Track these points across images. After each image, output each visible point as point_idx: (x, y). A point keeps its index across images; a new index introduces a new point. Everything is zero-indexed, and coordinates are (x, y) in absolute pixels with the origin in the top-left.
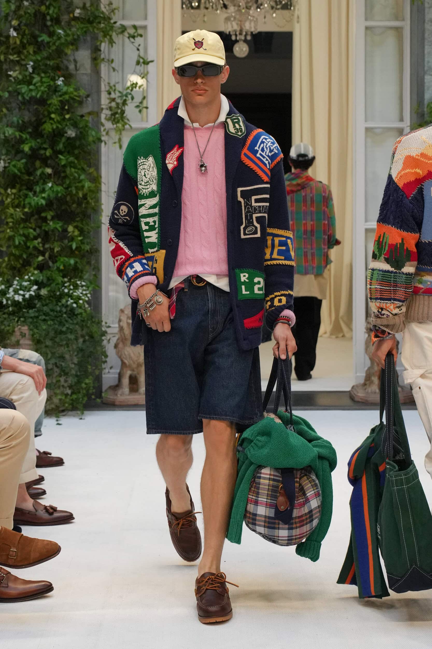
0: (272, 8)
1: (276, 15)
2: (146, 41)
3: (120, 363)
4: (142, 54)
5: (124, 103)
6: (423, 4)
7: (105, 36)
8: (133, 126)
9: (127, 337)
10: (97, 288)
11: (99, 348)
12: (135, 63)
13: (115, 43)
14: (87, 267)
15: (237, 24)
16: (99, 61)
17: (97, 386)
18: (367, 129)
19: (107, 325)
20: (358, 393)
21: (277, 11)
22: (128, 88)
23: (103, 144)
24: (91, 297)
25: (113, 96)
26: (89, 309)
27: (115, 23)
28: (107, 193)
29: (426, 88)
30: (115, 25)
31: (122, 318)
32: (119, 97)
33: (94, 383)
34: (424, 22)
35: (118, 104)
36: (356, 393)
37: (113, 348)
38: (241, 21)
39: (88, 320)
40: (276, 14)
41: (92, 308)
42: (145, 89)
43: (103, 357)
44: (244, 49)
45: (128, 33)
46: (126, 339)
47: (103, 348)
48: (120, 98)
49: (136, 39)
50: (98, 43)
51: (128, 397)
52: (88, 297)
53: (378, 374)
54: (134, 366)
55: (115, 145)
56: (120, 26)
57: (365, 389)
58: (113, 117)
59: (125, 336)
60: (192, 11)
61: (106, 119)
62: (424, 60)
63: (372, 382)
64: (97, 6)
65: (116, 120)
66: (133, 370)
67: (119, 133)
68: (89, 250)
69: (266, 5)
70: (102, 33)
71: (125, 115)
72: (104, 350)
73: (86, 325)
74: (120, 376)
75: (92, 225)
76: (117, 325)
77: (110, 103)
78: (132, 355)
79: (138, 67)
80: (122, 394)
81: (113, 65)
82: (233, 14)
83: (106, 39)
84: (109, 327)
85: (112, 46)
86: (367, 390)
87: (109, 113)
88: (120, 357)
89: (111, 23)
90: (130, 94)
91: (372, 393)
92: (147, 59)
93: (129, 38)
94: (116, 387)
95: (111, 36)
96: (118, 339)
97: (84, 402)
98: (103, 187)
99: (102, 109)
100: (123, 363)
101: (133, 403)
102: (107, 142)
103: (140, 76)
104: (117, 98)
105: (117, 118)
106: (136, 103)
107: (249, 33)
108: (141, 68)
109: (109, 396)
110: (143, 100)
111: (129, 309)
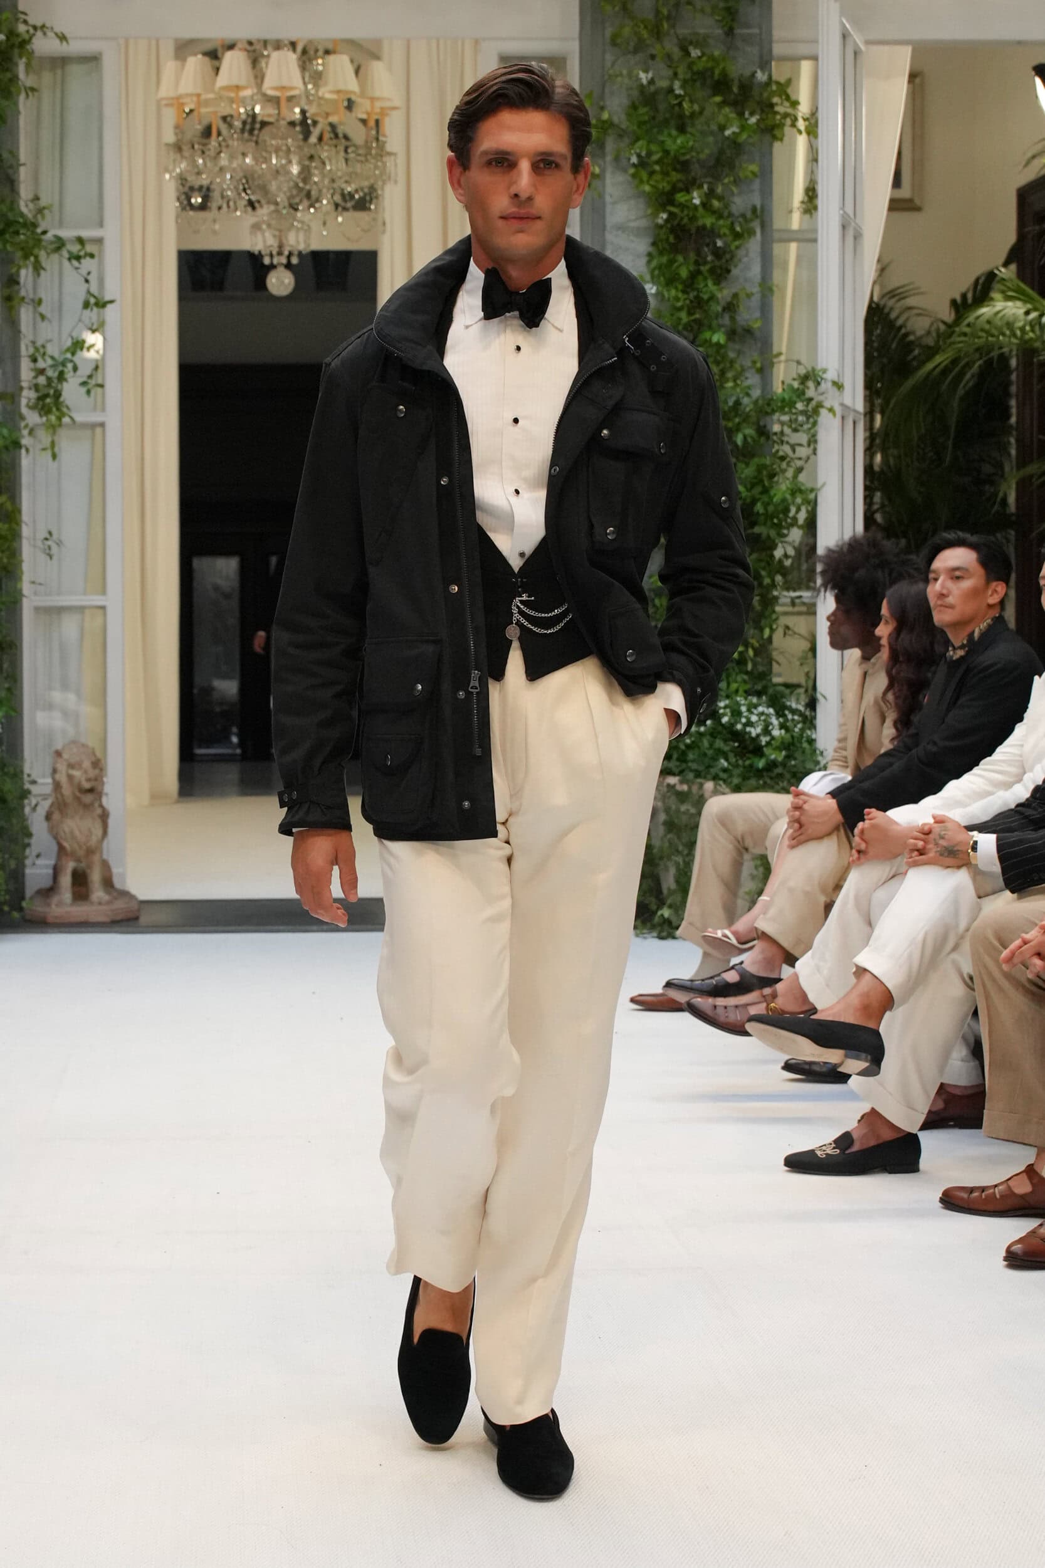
0: (337, 206)
1: (343, 220)
2: (101, 264)
3: (55, 848)
4: (94, 289)
5: (61, 377)
6: (601, 196)
7: (26, 257)
8: (79, 418)
9: (67, 801)
10: (13, 714)
11: (14, 821)
12: (80, 305)
13: (44, 269)
15: (274, 236)
16: (15, 302)
17: (12, 889)
19: (32, 779)
21: (346, 214)
22: (68, 350)
23: (23, 451)
25: (41, 364)
27: (44, 232)
28: (32, 541)
30: (44, 237)
31: (58, 766)
32: (52, 366)
34: (604, 228)
35: (49, 379)
38: (280, 231)
40: (341, 215)
42: (101, 352)
43: (25, 837)
44: (287, 281)
45: (69, 252)
46: (65, 804)
48: (53, 369)
49: (83, 261)
50: (14, 270)
51: (69, 909)
54: (81, 853)
55: (44, 452)
56: (53, 239)
58: (41, 403)
59: (64, 800)
60: (191, 213)
61: (28, 406)
64: (12, 202)
65: (46, 409)
66: (78, 860)
67: (51, 431)
69: (325, 202)
70: (19, 254)
71: (62, 399)
72: (25, 824)
74: (56, 871)
76: (50, 780)
77: (36, 377)
78: (77, 833)
79: (87, 312)
80: (60, 904)
81: (42, 309)
82: (265, 218)
83: (28, 262)
84: (34, 782)
85: (39, 275)
87: (33, 395)
88: (55, 837)
89: (37, 234)
90: (71, 361)
92: (103, 298)
93: (69, 259)
94: (49, 892)
95: (36, 257)
96: (52, 805)
98: (26, 531)
99: (21, 388)
100: (61, 848)
101: (79, 920)
102: (31, 449)
103: (91, 330)
104: (48, 369)
105: (49, 404)
106: (82, 377)
107: (296, 253)
108: (92, 315)
109: (35, 907)
110: (94, 372)
111: (70, 750)
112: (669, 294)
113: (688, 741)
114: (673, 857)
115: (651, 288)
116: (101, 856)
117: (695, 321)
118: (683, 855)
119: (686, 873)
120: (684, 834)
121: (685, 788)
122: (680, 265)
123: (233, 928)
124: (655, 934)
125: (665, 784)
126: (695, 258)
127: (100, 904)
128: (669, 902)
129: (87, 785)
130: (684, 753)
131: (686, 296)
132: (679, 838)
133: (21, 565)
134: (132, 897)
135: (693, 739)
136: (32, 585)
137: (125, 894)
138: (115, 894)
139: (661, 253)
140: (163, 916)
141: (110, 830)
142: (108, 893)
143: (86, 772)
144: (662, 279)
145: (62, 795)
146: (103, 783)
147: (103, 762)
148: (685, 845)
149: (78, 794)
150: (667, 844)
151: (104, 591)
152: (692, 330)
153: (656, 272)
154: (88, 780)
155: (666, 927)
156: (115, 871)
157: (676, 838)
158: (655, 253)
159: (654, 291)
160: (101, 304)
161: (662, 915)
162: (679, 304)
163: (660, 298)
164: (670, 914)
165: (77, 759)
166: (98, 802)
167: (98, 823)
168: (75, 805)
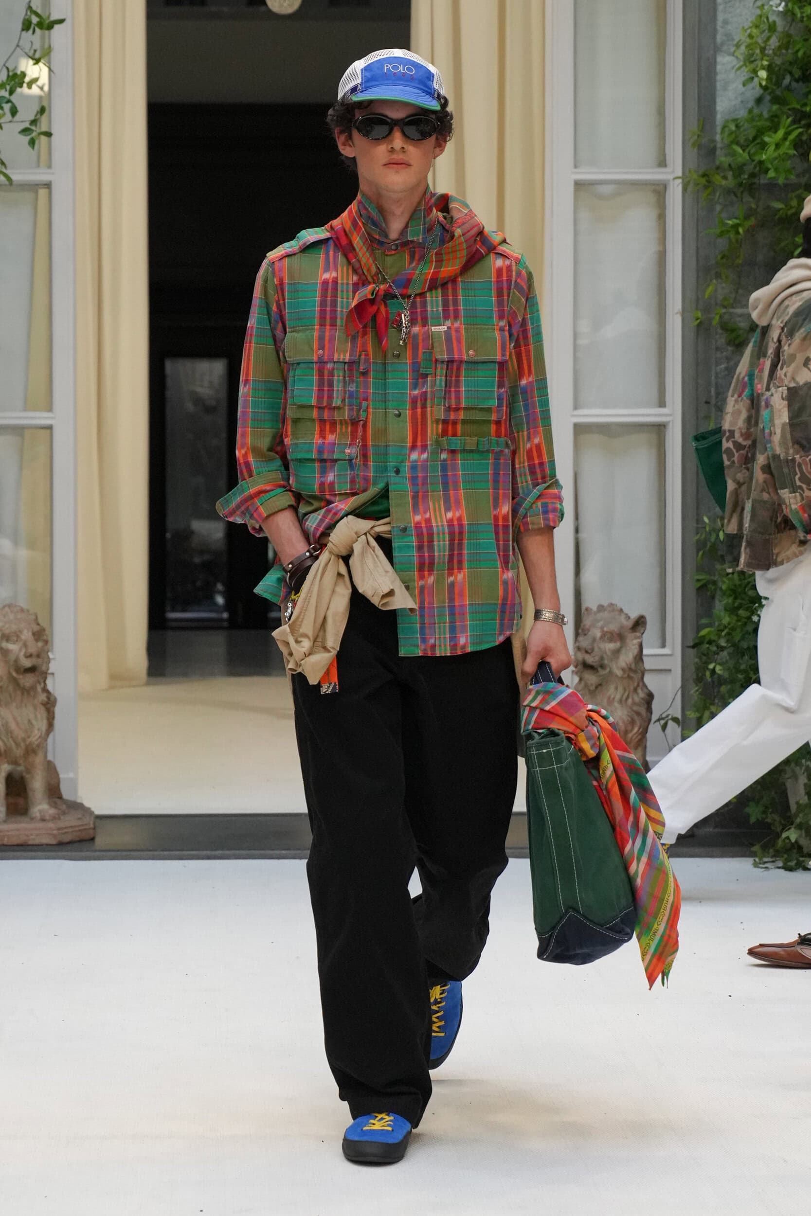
4: (37, 4)
8: (17, 177)
12: (20, 26)
18: (579, 185)
22: (3, 86)
29: (719, 85)
42: (46, 88)
51: (2, 827)
54: (19, 752)
62: (714, 19)
66: (15, 763)
78: (13, 726)
79: (28, 35)
90: (9, 101)
92: (49, 17)
101: (15, 841)
103: (33, 59)
106: (22, 122)
108: (35, 38)
110: (39, 115)
111: (4, 616)
112: (802, 13)
115: (780, 5)
116: (46, 756)
124: (781, 864)
127: (43, 820)
128: (798, 820)
129: (27, 663)
134: (87, 811)
137: (77, 807)
138: (64, 807)
140: (126, 836)
141: (57, 722)
142: (54, 805)
143: (25, 645)
146: (49, 660)
147: (47, 632)
149: (14, 674)
151: (50, 408)
154: (29, 656)
155: (794, 856)
156: (62, 776)
159: (781, 9)
160: (47, 25)
161: (788, 838)
163: (789, 19)
164: (800, 836)
165: (14, 627)
166: (42, 685)
167: (42, 713)
168: (11, 688)
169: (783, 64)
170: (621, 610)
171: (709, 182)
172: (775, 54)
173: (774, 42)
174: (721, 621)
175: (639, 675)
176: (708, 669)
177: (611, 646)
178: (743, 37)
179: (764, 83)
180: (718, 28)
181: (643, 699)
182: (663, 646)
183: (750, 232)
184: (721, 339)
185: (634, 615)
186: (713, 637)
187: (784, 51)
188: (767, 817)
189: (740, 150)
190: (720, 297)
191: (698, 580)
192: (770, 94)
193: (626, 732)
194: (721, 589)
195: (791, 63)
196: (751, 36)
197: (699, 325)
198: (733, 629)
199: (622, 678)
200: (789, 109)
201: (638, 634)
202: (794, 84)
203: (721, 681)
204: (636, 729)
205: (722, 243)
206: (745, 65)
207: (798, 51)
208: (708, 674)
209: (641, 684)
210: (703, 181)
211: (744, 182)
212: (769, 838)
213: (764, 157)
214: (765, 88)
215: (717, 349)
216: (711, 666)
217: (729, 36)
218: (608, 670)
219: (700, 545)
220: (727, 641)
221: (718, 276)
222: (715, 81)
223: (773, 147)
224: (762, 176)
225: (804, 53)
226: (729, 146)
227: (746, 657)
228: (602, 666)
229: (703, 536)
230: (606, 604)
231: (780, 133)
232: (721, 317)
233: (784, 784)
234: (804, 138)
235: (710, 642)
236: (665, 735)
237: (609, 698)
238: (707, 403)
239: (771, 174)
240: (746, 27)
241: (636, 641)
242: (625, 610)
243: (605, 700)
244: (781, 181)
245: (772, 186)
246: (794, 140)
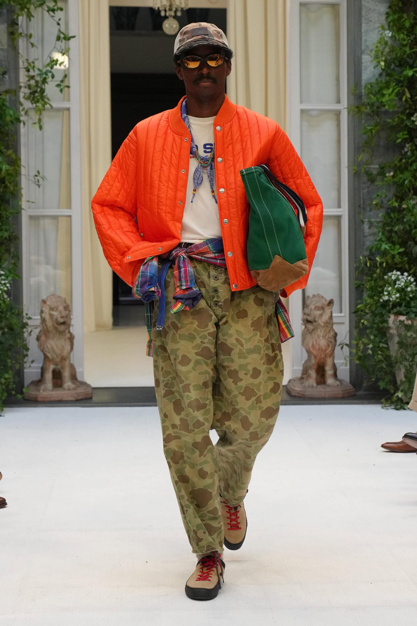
2: (67, 14)
3: (43, 357)
4: (63, 29)
5: (44, 81)
7: (22, 9)
8: (54, 105)
9: (49, 330)
10: (17, 278)
11: (18, 341)
12: (55, 38)
14: (6, 256)
16: (16, 36)
17: (17, 381)
18: (302, 111)
19: (28, 316)
20: (294, 387)
22: (48, 65)
23: (22, 124)
24: (11, 286)
25: (32, 73)
26: (9, 299)
28: (27, 177)
29: (363, 68)
31: (44, 309)
32: (38, 75)
33: (14, 378)
35: (37, 82)
36: (293, 388)
37: (35, 340)
39: (7, 311)
41: (12, 298)
42: (67, 66)
43: (24, 351)
44: (174, 25)
45: (48, 7)
46: (48, 331)
47: (24, 341)
49: (56, 12)
50: (15, 17)
51: (50, 393)
52: (7, 287)
53: (315, 367)
54: (58, 360)
55: (35, 125)
57: (302, 383)
58: (32, 96)
59: (47, 328)
61: (24, 98)
62: (361, 39)
63: (309, 376)
65: (35, 99)
66: (56, 364)
67: (39, 113)
68: (8, 238)
70: (18, 7)
71: (45, 94)
72: (25, 343)
73: (5, 317)
74: (43, 371)
75: (11, 211)
76: (39, 317)
77: (29, 81)
78: (55, 348)
79: (59, 43)
80: (45, 390)
81: (32, 40)
83: (23, 12)
84: (30, 318)
85: (30, 20)
86: (304, 384)
87: (27, 91)
88: (42, 351)
90: (50, 72)
91: (309, 387)
92: (68, 34)
93: (48, 11)
95: (28, 9)
96: (41, 331)
97: (4, 398)
98: (23, 171)
99: (20, 87)
100: (46, 357)
101: (57, 399)
102: (26, 123)
103: (61, 53)
104: (36, 76)
105: (37, 96)
106: (57, 81)
107: (180, 9)
108: (62, 44)
109: (29, 391)
110: (64, 79)
111: (51, 299)
112: (399, 37)
113: (411, 295)
114: (403, 362)
115: (389, 33)
116: (70, 361)
117: (414, 53)
118: (408, 361)
119: (411, 371)
120: (409, 349)
121: (410, 322)
122: (405, 20)
123: (148, 404)
124: (393, 407)
125: (398, 320)
126: (414, 15)
129: (61, 320)
130: (409, 302)
131: (409, 38)
132: (406, 351)
133: (21, 192)
134: (88, 385)
135: (414, 294)
136: (28, 203)
137: (84, 384)
138: (78, 384)
139: (394, 13)
140: (105, 397)
142: (74, 383)
143: (60, 312)
144: (395, 27)
145: (47, 326)
146: (70, 319)
147: (70, 306)
148: (410, 355)
149: (56, 325)
150: (399, 355)
151: (70, 208)
152: (412, 58)
153: (391, 24)
154: (62, 317)
155: (399, 403)
156: (78, 370)
157: (404, 351)
158: (391, 13)
159: (390, 35)
160: (67, 38)
161: (398, 396)
162: (405, 43)
163: (393, 39)
164: (402, 396)
165: (55, 305)
166: (68, 330)
167: (68, 342)
168: (54, 331)
169: (391, 59)
170: (323, 297)
171: (359, 110)
172: (387, 54)
173: (387, 50)
174: (366, 301)
175: (331, 325)
176: (361, 322)
177: (318, 313)
178: (374, 47)
179: (383, 67)
180: (363, 43)
181: (332, 335)
182: (341, 312)
183: (378, 132)
184: (365, 179)
185: (328, 299)
186: (363, 308)
187: (391, 53)
188: (387, 387)
189: (372, 96)
190: (364, 160)
191: (356, 284)
192: (385, 72)
193: (326, 350)
194: (366, 288)
195: (394, 59)
196: (377, 47)
197: (355, 173)
198: (372, 305)
199: (324, 327)
200: (394, 79)
201: (330, 307)
202: (396, 68)
203: (366, 328)
204: (330, 349)
205: (364, 137)
206: (375, 59)
207: (397, 54)
208: (361, 325)
209: (332, 329)
210: (356, 110)
211: (375, 110)
212: (388, 396)
213: (384, 100)
214: (383, 70)
215: (364, 183)
216: (362, 321)
217: (367, 47)
218: (317, 323)
219: (357, 268)
220: (369, 310)
221: (363, 151)
222: (361, 66)
223: (387, 96)
224: (382, 108)
225: (400, 55)
226: (368, 94)
227: (378, 317)
228: (315, 321)
229: (358, 265)
230: (316, 294)
231: (391, 90)
232: (365, 169)
233: (394, 373)
234: (400, 91)
235: (362, 311)
236: (343, 352)
237: (318, 335)
238: (359, 206)
239: (387, 107)
240: (375, 43)
241: (329, 310)
242: (325, 297)
243: (316, 336)
244: (391, 110)
245: (386, 112)
246: (397, 92)
